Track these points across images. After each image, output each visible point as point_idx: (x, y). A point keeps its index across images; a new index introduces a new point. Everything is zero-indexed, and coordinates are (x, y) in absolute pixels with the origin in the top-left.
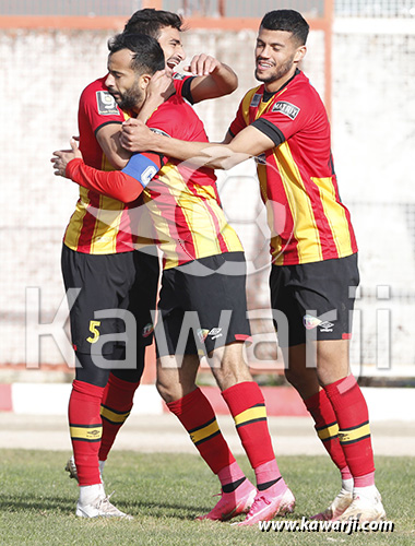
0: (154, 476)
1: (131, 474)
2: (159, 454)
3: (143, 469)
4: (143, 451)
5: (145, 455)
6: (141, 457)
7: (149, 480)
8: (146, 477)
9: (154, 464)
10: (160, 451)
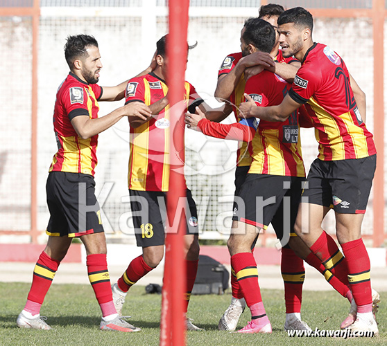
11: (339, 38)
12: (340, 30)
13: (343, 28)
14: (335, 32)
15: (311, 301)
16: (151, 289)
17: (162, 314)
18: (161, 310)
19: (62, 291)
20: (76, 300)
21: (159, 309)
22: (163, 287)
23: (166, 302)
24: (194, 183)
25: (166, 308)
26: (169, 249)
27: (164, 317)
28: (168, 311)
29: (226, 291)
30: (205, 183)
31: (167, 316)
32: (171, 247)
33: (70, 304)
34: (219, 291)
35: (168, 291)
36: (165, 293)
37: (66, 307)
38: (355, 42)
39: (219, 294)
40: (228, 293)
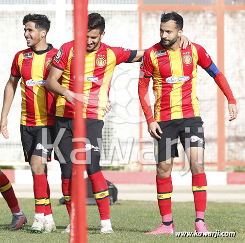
0: (223, 213)
1: (212, 212)
2: (225, 203)
3: (218, 210)
4: (218, 202)
5: (219, 203)
6: (217, 204)
7: (220, 215)
8: (219, 213)
9: (222, 208)
10: (225, 201)
11: (193, 25)
12: (194, 19)
13: (196, 18)
14: (190, 21)
15: (175, 209)
16: (63, 201)
17: (71, 219)
23: (73, 210)
25: (73, 214)
28: (75, 217)
29: (115, 202)
31: (74, 220)
32: (77, 172)
34: (111, 202)
35: (75, 203)
36: (73, 204)
38: (204, 28)
39: (110, 204)
40: (117, 204)
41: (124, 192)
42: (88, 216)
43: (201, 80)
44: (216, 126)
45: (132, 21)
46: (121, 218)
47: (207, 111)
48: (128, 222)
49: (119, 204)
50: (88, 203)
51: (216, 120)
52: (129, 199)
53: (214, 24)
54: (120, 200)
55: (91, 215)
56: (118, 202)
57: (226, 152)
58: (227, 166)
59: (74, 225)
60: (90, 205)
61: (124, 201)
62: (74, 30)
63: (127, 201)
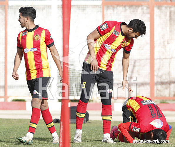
11: (135, 14)
12: (136, 10)
14: (133, 11)
16: (56, 121)
17: (60, 132)
18: (60, 130)
19: (18, 122)
20: (24, 126)
21: (59, 129)
22: (61, 120)
23: (62, 127)
24: (74, 76)
25: (62, 129)
26: (63, 104)
27: (61, 133)
28: (62, 130)
29: (88, 122)
30: (78, 76)
31: (62, 132)
32: (64, 103)
33: (21, 127)
34: (85, 121)
35: (62, 122)
36: (61, 123)
37: (20, 129)
38: (142, 16)
39: (84, 123)
40: (88, 123)
41: (93, 115)
42: (70, 130)
43: (140, 47)
44: (149, 75)
45: (98, 12)
46: (91, 131)
47: (144, 66)
48: (95, 134)
49: (90, 123)
50: (71, 122)
51: (149, 71)
52: (96, 119)
53: (148, 13)
54: (91, 120)
55: (73, 129)
56: (89, 121)
57: (155, 91)
58: (156, 100)
59: (62, 135)
60: (72, 123)
61: (93, 121)
62: (62, 16)
63: (95, 121)
